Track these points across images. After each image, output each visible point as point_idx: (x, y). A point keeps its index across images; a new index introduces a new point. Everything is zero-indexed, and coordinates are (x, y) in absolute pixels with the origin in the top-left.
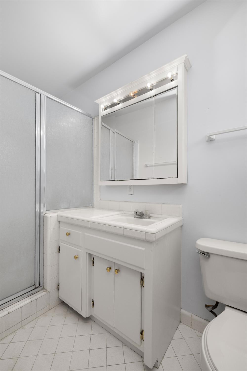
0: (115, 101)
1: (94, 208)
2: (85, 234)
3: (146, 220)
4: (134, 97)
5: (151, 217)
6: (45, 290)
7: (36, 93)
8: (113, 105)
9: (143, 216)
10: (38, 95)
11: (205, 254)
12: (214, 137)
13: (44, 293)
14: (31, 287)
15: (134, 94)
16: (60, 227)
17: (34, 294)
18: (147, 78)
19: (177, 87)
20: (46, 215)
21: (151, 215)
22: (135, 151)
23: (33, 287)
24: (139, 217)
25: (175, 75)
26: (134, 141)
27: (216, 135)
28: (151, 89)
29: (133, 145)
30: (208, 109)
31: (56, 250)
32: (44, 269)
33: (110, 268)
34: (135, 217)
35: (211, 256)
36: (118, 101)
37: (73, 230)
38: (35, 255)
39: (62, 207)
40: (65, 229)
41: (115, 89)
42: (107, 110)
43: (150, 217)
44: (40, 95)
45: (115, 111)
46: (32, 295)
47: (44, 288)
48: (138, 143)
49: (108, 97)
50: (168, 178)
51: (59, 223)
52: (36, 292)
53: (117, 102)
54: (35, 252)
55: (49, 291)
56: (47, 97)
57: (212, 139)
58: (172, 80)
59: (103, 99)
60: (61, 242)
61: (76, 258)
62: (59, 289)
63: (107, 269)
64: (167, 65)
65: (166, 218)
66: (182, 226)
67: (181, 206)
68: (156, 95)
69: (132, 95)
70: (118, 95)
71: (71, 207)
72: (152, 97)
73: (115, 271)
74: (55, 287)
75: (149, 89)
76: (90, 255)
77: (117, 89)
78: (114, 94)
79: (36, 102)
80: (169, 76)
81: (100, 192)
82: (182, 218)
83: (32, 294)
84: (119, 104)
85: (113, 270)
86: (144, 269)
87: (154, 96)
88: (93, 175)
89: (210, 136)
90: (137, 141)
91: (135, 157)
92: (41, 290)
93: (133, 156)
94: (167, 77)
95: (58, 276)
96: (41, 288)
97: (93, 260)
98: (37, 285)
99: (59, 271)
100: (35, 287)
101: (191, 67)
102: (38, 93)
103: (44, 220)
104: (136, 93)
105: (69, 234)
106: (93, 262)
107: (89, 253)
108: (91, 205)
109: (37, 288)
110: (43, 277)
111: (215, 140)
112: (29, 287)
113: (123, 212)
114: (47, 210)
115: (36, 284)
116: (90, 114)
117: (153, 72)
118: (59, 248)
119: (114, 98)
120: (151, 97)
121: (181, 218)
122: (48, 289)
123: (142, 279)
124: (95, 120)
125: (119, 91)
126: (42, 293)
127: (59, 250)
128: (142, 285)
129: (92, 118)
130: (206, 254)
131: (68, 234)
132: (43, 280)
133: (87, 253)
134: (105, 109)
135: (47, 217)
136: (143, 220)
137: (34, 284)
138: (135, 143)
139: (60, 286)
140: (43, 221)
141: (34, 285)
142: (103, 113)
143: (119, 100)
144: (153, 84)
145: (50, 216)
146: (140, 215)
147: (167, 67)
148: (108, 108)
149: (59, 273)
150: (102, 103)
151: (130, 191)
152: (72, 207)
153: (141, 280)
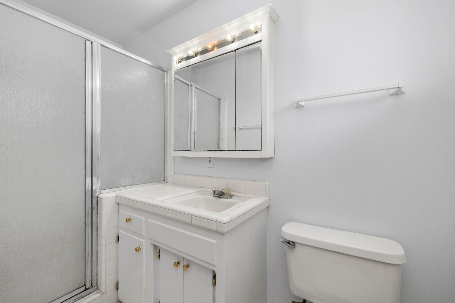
0: (191, 53)
1: (167, 183)
2: (149, 220)
3: (227, 200)
4: (213, 49)
5: (234, 196)
6: (98, 291)
7: (85, 41)
8: (188, 58)
9: (223, 195)
10: (89, 44)
11: (289, 244)
12: (303, 103)
13: (98, 295)
14: (79, 288)
15: (213, 45)
16: (120, 211)
17: (83, 297)
18: (226, 27)
19: (261, 41)
20: (100, 195)
21: (233, 193)
22: (222, 110)
23: (83, 288)
24: (219, 196)
25: (259, 27)
26: (221, 98)
27: (306, 102)
28: (233, 42)
29: (219, 103)
30: (297, 69)
31: (115, 239)
32: (97, 264)
33: (178, 263)
34: (214, 196)
35: (297, 245)
36: (193, 52)
37: (134, 215)
38: (85, 247)
39: (124, 184)
40: (126, 213)
41: (190, 38)
42: (181, 63)
43: (231, 196)
44: (92, 43)
45: (190, 65)
46: (82, 298)
47: (97, 289)
48: (225, 101)
49: (182, 47)
50: (251, 150)
51: (118, 205)
52: (87, 295)
53: (193, 54)
54: (85, 244)
55: (105, 292)
56: (101, 45)
57: (301, 105)
58: (256, 33)
59: (176, 49)
60: (121, 230)
61: (137, 250)
62: (118, 288)
63: (174, 264)
64: (249, 14)
65: (251, 198)
66: (268, 207)
67: (267, 183)
68: (238, 49)
69: (210, 47)
70: (194, 46)
71: (135, 184)
72: (234, 51)
73: (184, 267)
74: (113, 286)
75: (230, 41)
76: (155, 247)
77: (193, 39)
78: (189, 43)
79: (85, 52)
80: (252, 28)
81: (175, 164)
82: (268, 198)
83: (80, 298)
84: (196, 56)
85: (181, 265)
86: (215, 266)
87: (235, 50)
88: (166, 141)
89: (298, 102)
90: (225, 98)
91: (222, 117)
92: (94, 291)
93: (219, 117)
94: (249, 28)
95: (117, 272)
96: (94, 288)
97: (159, 252)
98: (88, 285)
99: (118, 265)
100: (85, 288)
101: (278, 18)
102: (89, 40)
103: (98, 203)
104: (216, 44)
105: (130, 220)
106: (159, 254)
107: (154, 244)
108: (163, 179)
109: (88, 289)
110: (97, 275)
111: (304, 106)
112: (77, 288)
113: (201, 189)
114: (102, 189)
115: (86, 284)
116: (161, 67)
117: (234, 21)
118: (118, 236)
119: (188, 50)
120: (232, 51)
121: (266, 198)
122: (103, 290)
123: (214, 277)
124: (168, 73)
125: (196, 41)
126: (95, 296)
127: (118, 239)
128: (214, 284)
129: (165, 72)
130: (291, 244)
131: (128, 220)
132: (97, 279)
133: (151, 243)
134: (180, 62)
135: (101, 198)
136: (223, 200)
137: (83, 284)
138: (222, 101)
139: (119, 284)
140: (96, 203)
141: (83, 286)
142: (176, 66)
143: (195, 52)
144: (234, 36)
145: (106, 198)
146: (220, 194)
147: (250, 17)
148: (182, 60)
149: (118, 268)
150: (176, 54)
151: (209, 163)
152: (137, 183)
153: (213, 279)
